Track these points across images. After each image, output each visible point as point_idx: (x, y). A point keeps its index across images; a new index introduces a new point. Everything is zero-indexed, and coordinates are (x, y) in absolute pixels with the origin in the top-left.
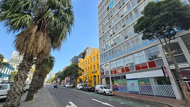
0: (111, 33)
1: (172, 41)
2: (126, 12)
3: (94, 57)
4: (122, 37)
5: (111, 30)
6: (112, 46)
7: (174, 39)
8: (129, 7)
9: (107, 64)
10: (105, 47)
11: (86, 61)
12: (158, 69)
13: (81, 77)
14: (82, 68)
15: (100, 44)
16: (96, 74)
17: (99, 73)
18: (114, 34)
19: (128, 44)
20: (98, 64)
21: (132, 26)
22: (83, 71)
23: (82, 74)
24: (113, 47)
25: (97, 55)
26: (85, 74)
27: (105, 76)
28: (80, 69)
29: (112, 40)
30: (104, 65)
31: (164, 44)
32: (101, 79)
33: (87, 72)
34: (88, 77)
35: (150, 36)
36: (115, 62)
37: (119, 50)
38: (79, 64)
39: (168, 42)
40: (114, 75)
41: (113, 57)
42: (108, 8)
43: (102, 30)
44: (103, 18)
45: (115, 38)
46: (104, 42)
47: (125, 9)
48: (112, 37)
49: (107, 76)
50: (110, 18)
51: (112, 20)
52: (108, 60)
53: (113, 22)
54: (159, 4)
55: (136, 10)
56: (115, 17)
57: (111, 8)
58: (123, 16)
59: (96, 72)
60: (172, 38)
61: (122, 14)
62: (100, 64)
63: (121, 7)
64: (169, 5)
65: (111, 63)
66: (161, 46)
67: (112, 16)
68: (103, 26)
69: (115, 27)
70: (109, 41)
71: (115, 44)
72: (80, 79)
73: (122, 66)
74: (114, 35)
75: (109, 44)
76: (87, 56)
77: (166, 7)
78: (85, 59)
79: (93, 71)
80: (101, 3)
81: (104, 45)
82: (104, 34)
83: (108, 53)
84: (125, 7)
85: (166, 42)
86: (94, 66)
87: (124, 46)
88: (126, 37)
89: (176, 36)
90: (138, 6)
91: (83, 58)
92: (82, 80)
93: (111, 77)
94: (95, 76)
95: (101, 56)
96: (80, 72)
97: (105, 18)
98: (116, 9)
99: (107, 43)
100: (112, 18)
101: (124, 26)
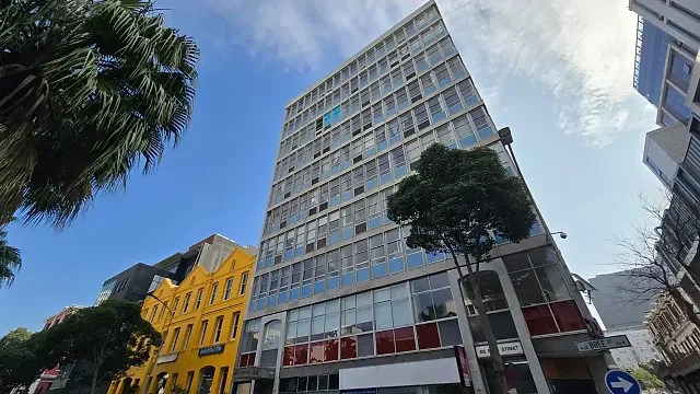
0: (315, 201)
1: (483, 267)
2: (373, 153)
3: (229, 281)
4: (348, 227)
5: (316, 193)
6: (310, 248)
7: (488, 260)
8: (381, 139)
9: (274, 317)
10: (281, 248)
11: (189, 295)
12: (445, 354)
13: (137, 373)
14: (158, 327)
15: (264, 234)
16: (217, 362)
17: (229, 358)
18: (323, 207)
19: (363, 254)
20: (237, 314)
21: (383, 197)
22: (157, 339)
23: (146, 356)
24: (310, 255)
25: (245, 276)
26: (160, 358)
27: (258, 370)
28: (147, 329)
29: (313, 226)
30: (265, 320)
31: (465, 271)
32: (236, 385)
33: (178, 349)
34: (176, 375)
35: (430, 239)
36: (306, 314)
37: (330, 269)
38: (149, 303)
39: (474, 267)
40: (294, 370)
41: (305, 293)
42: (320, 122)
43: (283, 185)
44: (296, 147)
45: (324, 221)
46: (284, 230)
47: (371, 142)
48: (313, 217)
49: (263, 375)
50: (319, 154)
51: (325, 161)
52: (282, 300)
53: (326, 168)
54: (457, 154)
55: (398, 153)
56: (336, 156)
57: (329, 127)
58: (360, 158)
59: (221, 352)
60: (484, 256)
61: (358, 152)
62: (243, 318)
63: (359, 131)
64: (479, 167)
65: (294, 316)
66: (454, 276)
67: (328, 149)
68: (290, 170)
69: (330, 186)
70: (302, 230)
71: (322, 243)
72: (128, 380)
73: (331, 334)
74: (324, 212)
75: (301, 239)
76: (198, 274)
77: (471, 168)
78: (185, 284)
79: (207, 344)
80: (301, 101)
81: (282, 239)
82: (288, 199)
83: (289, 273)
84: (372, 136)
85: (468, 265)
86: (220, 319)
87: (350, 257)
88: (361, 229)
89: (491, 253)
90: (407, 144)
92: (136, 386)
93: (281, 380)
94: (209, 371)
95: (259, 281)
96: (140, 346)
97: (305, 150)
98: (343, 133)
99: (291, 235)
100: (327, 154)
101: (359, 191)
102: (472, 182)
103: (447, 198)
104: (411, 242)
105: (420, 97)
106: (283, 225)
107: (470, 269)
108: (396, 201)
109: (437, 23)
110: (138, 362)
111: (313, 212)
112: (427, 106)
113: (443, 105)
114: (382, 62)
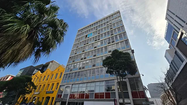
0: (83, 56)
1: (124, 80)
2: (99, 46)
3: (57, 74)
4: (90, 64)
5: (83, 54)
6: (80, 68)
8: (102, 43)
10: (72, 67)
11: (45, 76)
13: (27, 96)
14: (35, 84)
15: (68, 63)
16: (51, 96)
17: (55, 95)
18: (85, 58)
19: (94, 73)
20: (58, 84)
21: (101, 58)
22: (35, 87)
23: (31, 92)
24: (80, 70)
25: (61, 73)
26: (36, 92)
27: (62, 99)
28: (33, 84)
29: (81, 63)
30: (66, 86)
31: (119, 80)
32: (55, 102)
33: (39, 91)
34: (39, 98)
36: (77, 86)
37: (85, 75)
38: (33, 77)
39: (121, 80)
40: (72, 100)
41: (77, 81)
42: (86, 36)
43: (75, 51)
44: (79, 41)
45: (84, 62)
46: (73, 63)
47: (99, 44)
48: (82, 61)
49: (64, 101)
50: (85, 44)
51: (87, 46)
52: (71, 81)
53: (87, 48)
54: (121, 53)
55: (106, 48)
56: (90, 46)
57: (89, 37)
58: (96, 47)
59: (53, 93)
60: (124, 77)
61: (96, 45)
62: (60, 84)
63: (96, 40)
65: (74, 86)
66: (116, 81)
67: (88, 43)
68: (77, 47)
69: (87, 53)
70: (78, 63)
71: (83, 68)
72: (24, 98)
73: (84, 92)
74: (85, 60)
75: (78, 66)
76: (49, 70)
78: (44, 73)
79: (48, 90)
80: (82, 29)
81: (73, 65)
82: (76, 55)
83: (74, 74)
84: (100, 42)
85: (120, 79)
86: (53, 84)
87: (90, 73)
88: (94, 66)
90: (108, 46)
91: (42, 71)
92: (27, 99)
93: (68, 102)
94: (48, 98)
95: (65, 76)
96: (30, 89)
97: (82, 42)
98: (92, 40)
99: (75, 64)
100: (87, 45)
101: (95, 56)
102: (124, 61)
104: (107, 72)
105: (113, 34)
106: (73, 61)
107: (120, 80)
108: (105, 62)
109: (119, 16)
110: (28, 93)
111: (82, 59)
112: (114, 37)
113: (118, 37)
114: (105, 24)
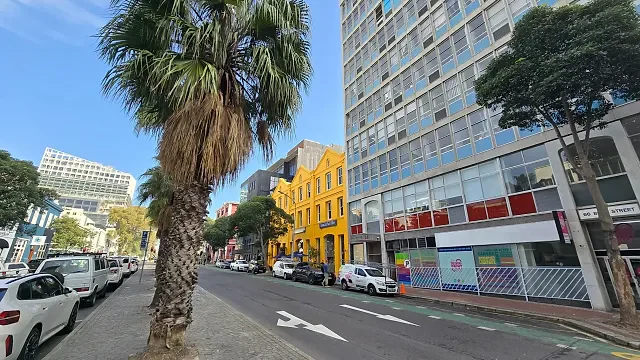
0: (389, 96)
1: (595, 133)
2: (444, 29)
3: (328, 176)
4: (425, 114)
5: (389, 88)
6: (391, 140)
7: (602, 125)
8: (453, 12)
9: (370, 199)
10: (365, 144)
11: (300, 188)
13: (282, 240)
14: (287, 211)
15: (347, 134)
16: (334, 231)
17: (343, 228)
18: (399, 100)
19: (446, 139)
20: (340, 200)
21: (461, 78)
22: (290, 219)
23: (286, 230)
24: (393, 146)
25: (340, 170)
26: (296, 230)
27: (367, 236)
28: (281, 213)
29: (391, 120)
30: (364, 202)
31: (569, 140)
32: (352, 246)
33: (304, 224)
34: (308, 241)
35: (526, 115)
36: (399, 194)
37: (414, 156)
38: (275, 196)
39: (582, 135)
40: (394, 236)
41: (393, 179)
42: (379, 11)
43: (355, 86)
44: (359, 45)
45: (400, 115)
46: (364, 129)
47: (441, 18)
48: (390, 112)
49: (372, 239)
50: (384, 47)
51: (392, 53)
52: (375, 186)
53: (395, 60)
55: (477, 24)
56: (403, 44)
57: (391, 12)
58: (431, 40)
59: (336, 224)
60: (597, 122)
61: (426, 35)
62: (346, 201)
63: (425, 9)
65: (388, 197)
66: (558, 145)
67: (394, 39)
68: (358, 71)
69: (401, 78)
70: (381, 125)
71: (402, 135)
72: (278, 245)
73: (425, 208)
74: (399, 106)
75: (382, 134)
76: (302, 173)
78: (296, 180)
79: (323, 220)
81: (364, 136)
82: (362, 100)
83: (377, 163)
84: (442, 10)
85: (575, 133)
86: (329, 203)
87: (432, 144)
88: (441, 115)
89: (606, 118)
90: (486, 9)
91: (290, 179)
92: (284, 247)
93: (387, 242)
94: (330, 238)
95: (353, 174)
96: (281, 224)
97: (369, 46)
98: (406, 16)
99: (372, 132)
100: (392, 45)
101: (434, 76)
102: (588, 47)
103: (551, 72)
104: (503, 124)
106: (363, 124)
107: (576, 138)
108: (486, 86)
110: (282, 234)
111: (388, 107)
